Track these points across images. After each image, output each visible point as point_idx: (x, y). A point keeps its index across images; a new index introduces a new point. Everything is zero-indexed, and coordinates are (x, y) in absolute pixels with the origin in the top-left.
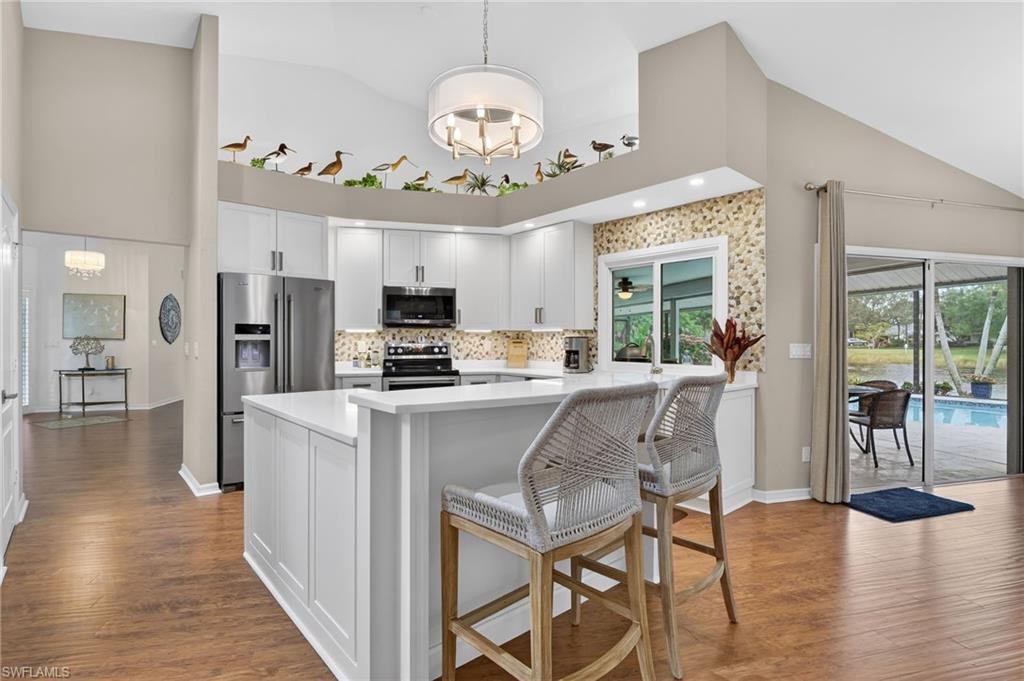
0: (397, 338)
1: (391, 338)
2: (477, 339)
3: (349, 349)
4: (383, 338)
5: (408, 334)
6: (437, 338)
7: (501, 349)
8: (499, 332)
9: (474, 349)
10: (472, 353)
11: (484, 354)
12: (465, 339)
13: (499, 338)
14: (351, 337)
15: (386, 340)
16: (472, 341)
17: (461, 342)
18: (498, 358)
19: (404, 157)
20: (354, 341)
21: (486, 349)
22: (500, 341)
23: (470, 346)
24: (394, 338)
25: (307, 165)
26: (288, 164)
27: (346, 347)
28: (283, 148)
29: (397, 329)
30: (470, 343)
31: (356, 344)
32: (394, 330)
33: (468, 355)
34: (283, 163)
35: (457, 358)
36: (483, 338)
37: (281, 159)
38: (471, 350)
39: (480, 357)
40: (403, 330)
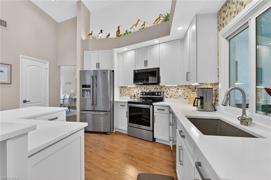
0: (146, 89)
1: (144, 89)
2: (175, 89)
3: (132, 93)
4: (141, 89)
5: (149, 88)
6: (159, 89)
7: (186, 94)
8: (185, 86)
9: (174, 94)
10: (173, 95)
11: (178, 96)
12: (170, 89)
13: (186, 89)
14: (133, 89)
15: (142, 90)
16: (173, 90)
17: (168, 91)
18: (185, 99)
19: (139, 20)
20: (133, 90)
21: (179, 94)
22: (186, 90)
23: (172, 92)
24: (145, 89)
25: (108, 34)
26: (103, 36)
27: (131, 92)
28: (101, 31)
29: (146, 86)
30: (172, 91)
31: (134, 91)
32: (145, 86)
33: (171, 96)
34: (102, 36)
35: (167, 98)
36: (178, 89)
37: (101, 35)
38: (173, 94)
39: (177, 97)
40: (147, 86)
